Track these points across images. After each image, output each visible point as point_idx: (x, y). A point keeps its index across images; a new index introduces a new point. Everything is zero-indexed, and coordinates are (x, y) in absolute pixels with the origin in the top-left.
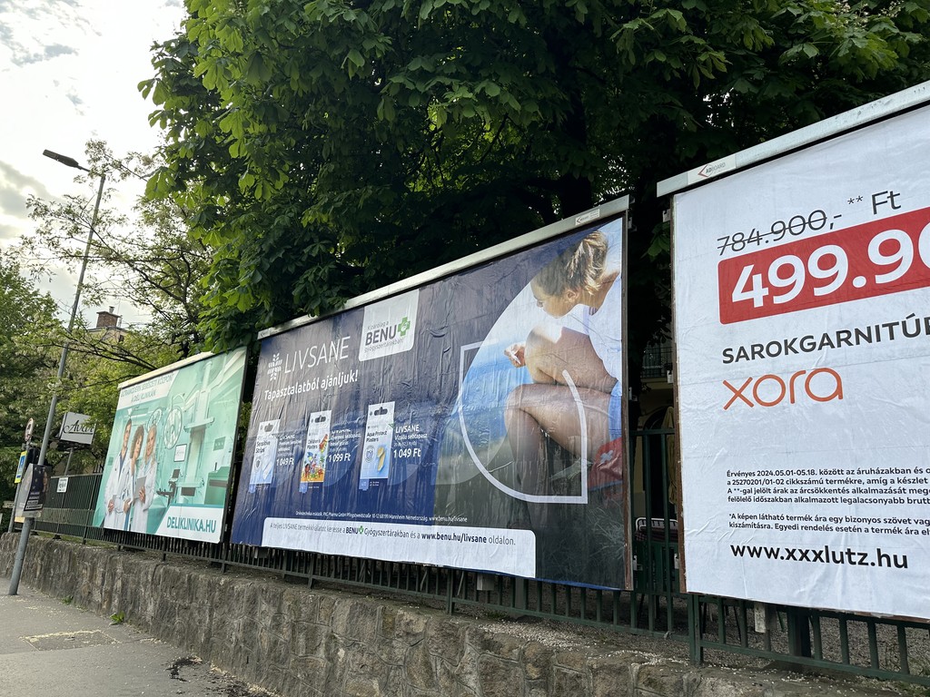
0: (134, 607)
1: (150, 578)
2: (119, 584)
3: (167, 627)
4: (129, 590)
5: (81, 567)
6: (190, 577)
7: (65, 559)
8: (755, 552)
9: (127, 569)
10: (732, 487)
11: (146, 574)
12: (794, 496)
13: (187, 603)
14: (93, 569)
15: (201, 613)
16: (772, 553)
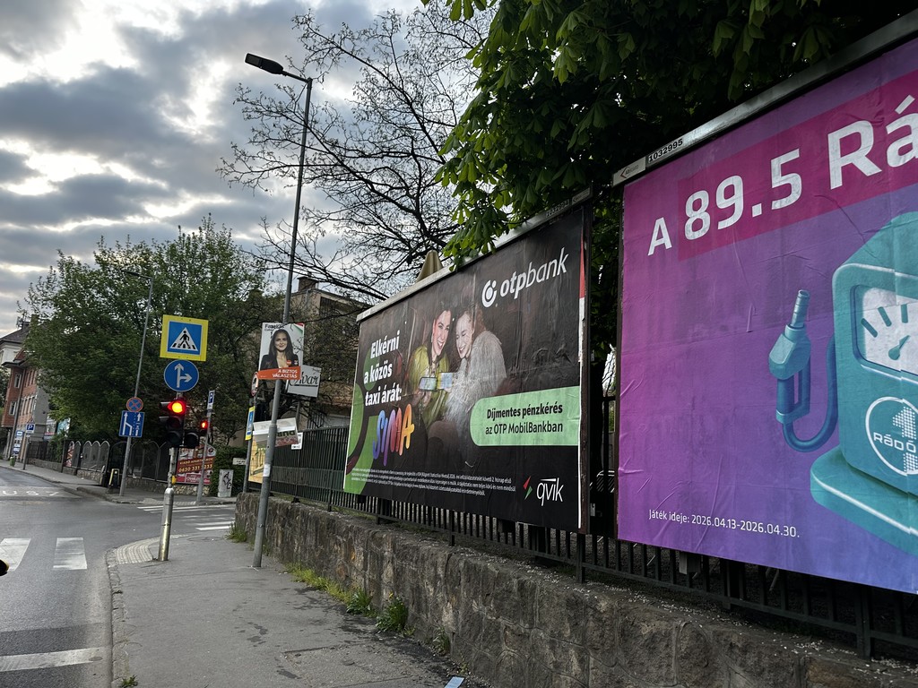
0: (419, 610)
1: (440, 572)
2: (388, 571)
3: (485, 656)
4: (407, 583)
5: (332, 543)
6: (522, 586)
7: (311, 528)
9: (401, 553)
11: (435, 565)
13: (523, 626)
14: (349, 547)
15: (559, 651)
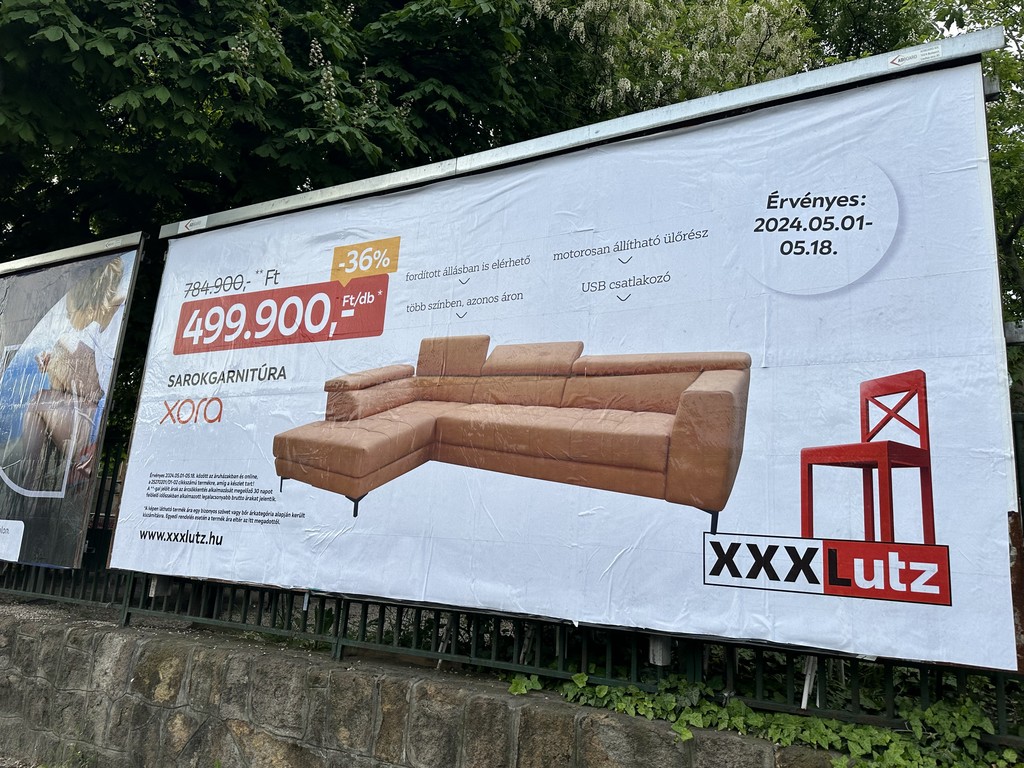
8: (152, 536)
10: (151, 485)
12: (181, 493)
16: (160, 536)
